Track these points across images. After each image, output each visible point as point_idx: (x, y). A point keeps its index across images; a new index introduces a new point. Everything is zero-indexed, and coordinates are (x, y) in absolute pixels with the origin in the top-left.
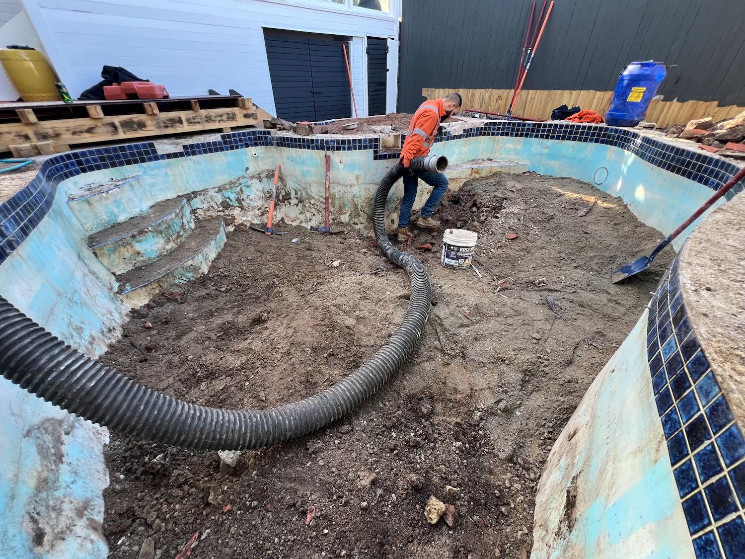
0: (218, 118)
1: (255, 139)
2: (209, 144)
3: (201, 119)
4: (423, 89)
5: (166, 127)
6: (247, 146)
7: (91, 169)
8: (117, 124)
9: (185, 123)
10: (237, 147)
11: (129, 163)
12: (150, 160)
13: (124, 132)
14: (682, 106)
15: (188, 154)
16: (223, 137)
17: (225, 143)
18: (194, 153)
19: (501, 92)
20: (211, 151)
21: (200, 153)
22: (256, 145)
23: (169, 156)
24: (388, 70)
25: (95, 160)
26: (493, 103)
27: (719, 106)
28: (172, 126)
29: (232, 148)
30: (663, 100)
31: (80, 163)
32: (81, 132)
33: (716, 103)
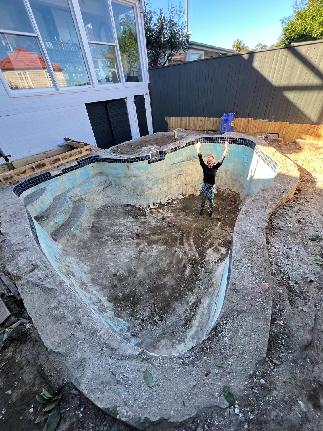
0: (75, 154)
1: (92, 160)
2: (72, 167)
3: (68, 156)
4: (165, 117)
5: (54, 163)
6: (89, 164)
7: (27, 189)
8: (34, 167)
9: (61, 160)
10: (84, 165)
11: (40, 182)
12: (49, 179)
13: (37, 170)
14: (276, 124)
15: (64, 173)
16: (78, 162)
17: (79, 164)
18: (67, 172)
19: (202, 118)
20: (74, 170)
21: (69, 171)
22: (93, 162)
23: (56, 176)
24: (146, 109)
25: (27, 185)
26: (199, 123)
27: (289, 123)
28: (56, 163)
29: (82, 166)
30: (268, 122)
31: (22, 187)
32: (21, 174)
33: (288, 122)
